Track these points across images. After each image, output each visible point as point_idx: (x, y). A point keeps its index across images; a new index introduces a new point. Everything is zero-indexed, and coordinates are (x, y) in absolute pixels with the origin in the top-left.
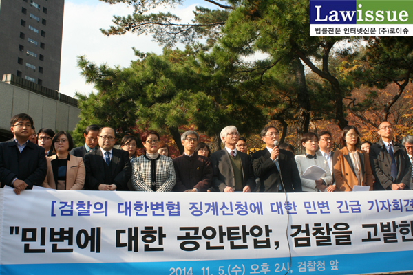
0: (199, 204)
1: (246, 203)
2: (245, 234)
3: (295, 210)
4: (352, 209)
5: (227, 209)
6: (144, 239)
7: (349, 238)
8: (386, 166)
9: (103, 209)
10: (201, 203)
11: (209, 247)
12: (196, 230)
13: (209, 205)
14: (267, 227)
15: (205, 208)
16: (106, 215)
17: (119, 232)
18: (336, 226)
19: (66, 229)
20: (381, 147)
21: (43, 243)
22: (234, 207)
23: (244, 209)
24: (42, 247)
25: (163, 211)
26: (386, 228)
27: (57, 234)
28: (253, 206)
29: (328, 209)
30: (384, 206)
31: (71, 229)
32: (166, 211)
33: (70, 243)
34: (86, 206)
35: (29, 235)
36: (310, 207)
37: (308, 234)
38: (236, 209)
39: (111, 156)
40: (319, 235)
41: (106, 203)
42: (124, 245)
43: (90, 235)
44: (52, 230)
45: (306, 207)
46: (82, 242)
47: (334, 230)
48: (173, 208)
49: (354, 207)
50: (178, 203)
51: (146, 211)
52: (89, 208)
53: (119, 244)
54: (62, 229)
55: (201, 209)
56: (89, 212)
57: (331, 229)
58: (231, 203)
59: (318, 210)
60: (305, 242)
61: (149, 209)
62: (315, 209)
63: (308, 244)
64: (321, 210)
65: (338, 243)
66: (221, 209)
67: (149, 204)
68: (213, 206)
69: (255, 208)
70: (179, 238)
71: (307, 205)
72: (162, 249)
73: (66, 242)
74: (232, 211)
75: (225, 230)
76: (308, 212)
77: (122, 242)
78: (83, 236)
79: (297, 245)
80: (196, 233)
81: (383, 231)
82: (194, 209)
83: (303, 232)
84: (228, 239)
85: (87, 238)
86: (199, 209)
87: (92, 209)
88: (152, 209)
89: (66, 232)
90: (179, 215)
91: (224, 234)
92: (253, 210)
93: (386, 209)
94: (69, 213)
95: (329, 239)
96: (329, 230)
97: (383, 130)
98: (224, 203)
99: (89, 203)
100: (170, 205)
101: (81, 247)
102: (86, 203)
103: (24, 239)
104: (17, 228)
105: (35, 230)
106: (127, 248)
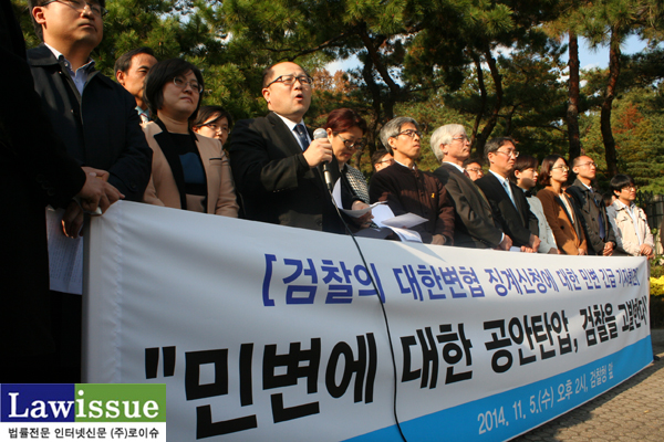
2: (548, 328)
5: (525, 280)
6: (446, 356)
8: (593, 220)
11: (522, 358)
12: (502, 326)
13: (506, 274)
14: (563, 313)
15: (504, 280)
17: (406, 343)
19: (306, 346)
20: (583, 192)
21: (246, 398)
22: (530, 278)
23: (540, 281)
25: (461, 286)
27: (282, 360)
28: (545, 276)
31: (316, 343)
33: (312, 388)
34: (340, 274)
35: (207, 373)
37: (593, 324)
38: (534, 281)
42: (415, 375)
43: (356, 358)
44: (270, 350)
46: (339, 379)
48: (471, 280)
51: (440, 287)
52: (348, 281)
53: (408, 374)
54: (295, 347)
55: (502, 282)
56: (350, 291)
58: (524, 271)
60: (593, 337)
61: (442, 282)
66: (520, 282)
67: (438, 272)
68: (510, 276)
69: (548, 279)
72: (470, 375)
73: (303, 382)
74: (531, 284)
75: (529, 323)
77: (413, 368)
78: (342, 358)
79: (588, 342)
80: (503, 331)
83: (589, 320)
85: (350, 367)
87: (355, 283)
88: (446, 281)
89: (305, 355)
90: (482, 294)
92: (548, 282)
94: (306, 295)
97: (584, 167)
98: (518, 271)
99: (342, 264)
100: (465, 273)
101: (336, 392)
102: (336, 264)
103: (194, 389)
104: (170, 352)
105: (225, 352)
106: (419, 381)
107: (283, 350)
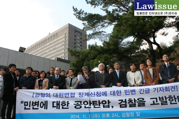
0: (82, 93)
1: (100, 92)
2: (100, 103)
3: (120, 94)
4: (146, 92)
5: (93, 94)
6: (62, 105)
7: (144, 104)
9: (49, 95)
10: (83, 93)
11: (85, 107)
12: (81, 102)
13: (86, 93)
14: (108, 101)
15: (84, 94)
16: (50, 97)
17: (53, 102)
18: (138, 99)
19: (37, 102)
21: (30, 107)
22: (96, 93)
23: (100, 94)
24: (30, 108)
25: (69, 96)
26: (162, 99)
27: (34, 103)
28: (103, 93)
29: (135, 92)
30: (160, 90)
31: (38, 102)
32: (70, 96)
33: (38, 106)
34: (43, 94)
35: (26, 104)
36: (127, 92)
37: (126, 103)
38: (96, 94)
39: (58, 77)
40: (131, 103)
41: (50, 93)
42: (55, 107)
43: (44, 103)
44: (33, 102)
45: (125, 92)
46: (42, 106)
47: (137, 101)
48: (73, 95)
49: (147, 91)
50: (74, 93)
51: (63, 96)
53: (53, 107)
54: (36, 102)
55: (83, 95)
56: (44, 96)
57: (136, 101)
58: (94, 92)
59: (130, 93)
60: (125, 106)
61: (64, 95)
62: (129, 93)
63: (126, 107)
64: (132, 93)
65: (139, 106)
66: (91, 95)
67: (64, 94)
68: (87, 94)
69: (104, 93)
70: (74, 104)
71: (126, 91)
72: (68, 108)
73: (37, 106)
74: (94, 95)
75: (92, 102)
76: (126, 94)
77: (54, 106)
78: (42, 104)
79: (121, 107)
80: (81, 103)
81: (160, 100)
82: (80, 95)
83: (124, 102)
84: (93, 105)
85: (43, 105)
86: (82, 95)
87: (45, 96)
88: (65, 95)
89: (37, 103)
90: (74, 97)
91: (91, 103)
92: (103, 94)
93: (162, 91)
94: (38, 96)
95: (135, 104)
96: (135, 101)
97: (164, 58)
98: (92, 92)
99: (44, 93)
100: (72, 93)
101: (41, 107)
102: (43, 93)
103: (25, 105)
104: (23, 102)
105: (28, 102)
106: (56, 108)
107: (34, 102)
